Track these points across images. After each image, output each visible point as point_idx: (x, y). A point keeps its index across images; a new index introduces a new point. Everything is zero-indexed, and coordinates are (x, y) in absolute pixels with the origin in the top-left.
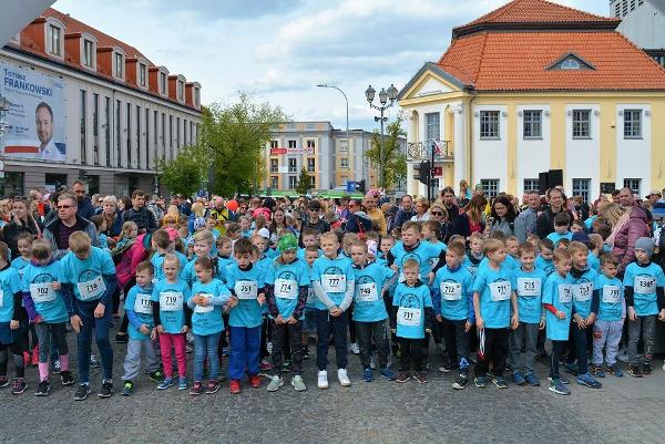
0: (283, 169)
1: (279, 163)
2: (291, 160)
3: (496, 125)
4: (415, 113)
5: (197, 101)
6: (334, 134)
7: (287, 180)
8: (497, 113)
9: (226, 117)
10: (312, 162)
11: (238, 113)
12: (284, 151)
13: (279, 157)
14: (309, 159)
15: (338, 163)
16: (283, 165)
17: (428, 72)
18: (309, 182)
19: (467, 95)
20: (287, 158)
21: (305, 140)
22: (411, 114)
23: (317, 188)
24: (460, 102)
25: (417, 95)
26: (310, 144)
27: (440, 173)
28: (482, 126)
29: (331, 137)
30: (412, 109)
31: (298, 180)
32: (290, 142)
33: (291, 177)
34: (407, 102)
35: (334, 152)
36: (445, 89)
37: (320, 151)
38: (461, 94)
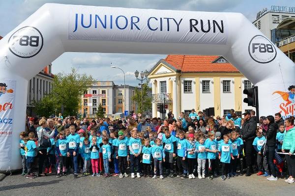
0: (90, 104)
1: (88, 101)
2: (94, 100)
3: (191, 87)
4: (156, 81)
5: (50, 72)
6: (115, 87)
7: (92, 109)
8: (191, 81)
9: (65, 80)
10: (104, 101)
11: (71, 78)
12: (90, 96)
13: (88, 98)
14: (103, 100)
15: (117, 101)
16: (90, 102)
17: (161, 63)
18: (103, 110)
19: (178, 73)
20: (92, 99)
21: (101, 90)
22: (154, 82)
23: (107, 114)
24: (175, 77)
25: (156, 73)
26: (104, 92)
27: (167, 108)
28: (185, 87)
29: (113, 89)
30: (154, 79)
31: (97, 109)
32: (94, 91)
33: (94, 109)
34: (152, 76)
35: (115, 96)
36: (169, 71)
37: (108, 95)
38: (175, 73)
